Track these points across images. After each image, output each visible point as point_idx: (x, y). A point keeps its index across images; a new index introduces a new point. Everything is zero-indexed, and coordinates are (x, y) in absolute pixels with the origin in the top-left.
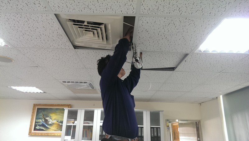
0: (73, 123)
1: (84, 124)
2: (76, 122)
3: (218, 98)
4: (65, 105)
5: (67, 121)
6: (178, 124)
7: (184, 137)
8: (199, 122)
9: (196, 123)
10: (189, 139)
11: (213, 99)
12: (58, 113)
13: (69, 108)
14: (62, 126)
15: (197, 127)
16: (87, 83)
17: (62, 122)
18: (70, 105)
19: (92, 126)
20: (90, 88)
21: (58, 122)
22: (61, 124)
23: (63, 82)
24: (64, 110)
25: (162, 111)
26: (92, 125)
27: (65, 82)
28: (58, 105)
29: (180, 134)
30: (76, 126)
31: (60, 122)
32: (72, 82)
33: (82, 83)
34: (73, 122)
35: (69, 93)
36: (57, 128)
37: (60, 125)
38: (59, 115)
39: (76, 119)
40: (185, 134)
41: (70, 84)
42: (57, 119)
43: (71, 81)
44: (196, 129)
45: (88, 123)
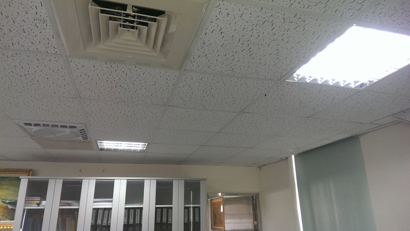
0: (39, 204)
1: (60, 206)
2: (44, 203)
3: (288, 159)
4: (20, 171)
5: (26, 201)
6: (221, 200)
7: (232, 221)
8: (257, 195)
9: (253, 197)
10: (241, 223)
11: (282, 160)
12: (5, 187)
13: (29, 175)
14: (14, 210)
15: (253, 203)
16: (75, 127)
17: (14, 204)
18: (32, 170)
19: (77, 210)
20: (81, 138)
21: (6, 203)
22: (10, 207)
23: (26, 124)
24: (20, 180)
25: (205, 180)
26: (77, 207)
27: (30, 124)
28: (6, 171)
29: (225, 216)
30: (44, 209)
31: (9, 203)
32: (44, 125)
33: (66, 128)
34: (38, 202)
35: (32, 147)
36: (3, 216)
37: (9, 209)
38: (8, 189)
39: (43, 196)
40: (233, 216)
41: (41, 128)
42: (3, 197)
43: (41, 123)
44: (251, 207)
45: (67, 203)
